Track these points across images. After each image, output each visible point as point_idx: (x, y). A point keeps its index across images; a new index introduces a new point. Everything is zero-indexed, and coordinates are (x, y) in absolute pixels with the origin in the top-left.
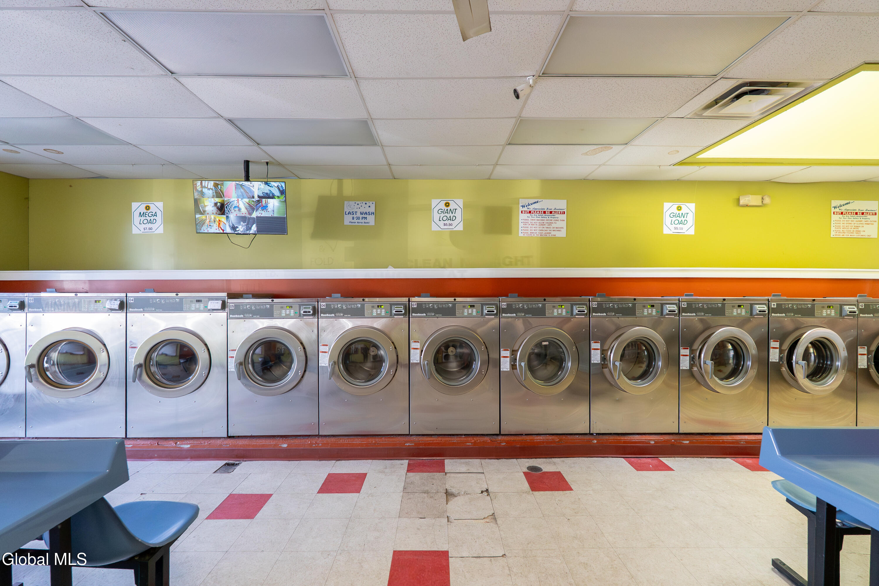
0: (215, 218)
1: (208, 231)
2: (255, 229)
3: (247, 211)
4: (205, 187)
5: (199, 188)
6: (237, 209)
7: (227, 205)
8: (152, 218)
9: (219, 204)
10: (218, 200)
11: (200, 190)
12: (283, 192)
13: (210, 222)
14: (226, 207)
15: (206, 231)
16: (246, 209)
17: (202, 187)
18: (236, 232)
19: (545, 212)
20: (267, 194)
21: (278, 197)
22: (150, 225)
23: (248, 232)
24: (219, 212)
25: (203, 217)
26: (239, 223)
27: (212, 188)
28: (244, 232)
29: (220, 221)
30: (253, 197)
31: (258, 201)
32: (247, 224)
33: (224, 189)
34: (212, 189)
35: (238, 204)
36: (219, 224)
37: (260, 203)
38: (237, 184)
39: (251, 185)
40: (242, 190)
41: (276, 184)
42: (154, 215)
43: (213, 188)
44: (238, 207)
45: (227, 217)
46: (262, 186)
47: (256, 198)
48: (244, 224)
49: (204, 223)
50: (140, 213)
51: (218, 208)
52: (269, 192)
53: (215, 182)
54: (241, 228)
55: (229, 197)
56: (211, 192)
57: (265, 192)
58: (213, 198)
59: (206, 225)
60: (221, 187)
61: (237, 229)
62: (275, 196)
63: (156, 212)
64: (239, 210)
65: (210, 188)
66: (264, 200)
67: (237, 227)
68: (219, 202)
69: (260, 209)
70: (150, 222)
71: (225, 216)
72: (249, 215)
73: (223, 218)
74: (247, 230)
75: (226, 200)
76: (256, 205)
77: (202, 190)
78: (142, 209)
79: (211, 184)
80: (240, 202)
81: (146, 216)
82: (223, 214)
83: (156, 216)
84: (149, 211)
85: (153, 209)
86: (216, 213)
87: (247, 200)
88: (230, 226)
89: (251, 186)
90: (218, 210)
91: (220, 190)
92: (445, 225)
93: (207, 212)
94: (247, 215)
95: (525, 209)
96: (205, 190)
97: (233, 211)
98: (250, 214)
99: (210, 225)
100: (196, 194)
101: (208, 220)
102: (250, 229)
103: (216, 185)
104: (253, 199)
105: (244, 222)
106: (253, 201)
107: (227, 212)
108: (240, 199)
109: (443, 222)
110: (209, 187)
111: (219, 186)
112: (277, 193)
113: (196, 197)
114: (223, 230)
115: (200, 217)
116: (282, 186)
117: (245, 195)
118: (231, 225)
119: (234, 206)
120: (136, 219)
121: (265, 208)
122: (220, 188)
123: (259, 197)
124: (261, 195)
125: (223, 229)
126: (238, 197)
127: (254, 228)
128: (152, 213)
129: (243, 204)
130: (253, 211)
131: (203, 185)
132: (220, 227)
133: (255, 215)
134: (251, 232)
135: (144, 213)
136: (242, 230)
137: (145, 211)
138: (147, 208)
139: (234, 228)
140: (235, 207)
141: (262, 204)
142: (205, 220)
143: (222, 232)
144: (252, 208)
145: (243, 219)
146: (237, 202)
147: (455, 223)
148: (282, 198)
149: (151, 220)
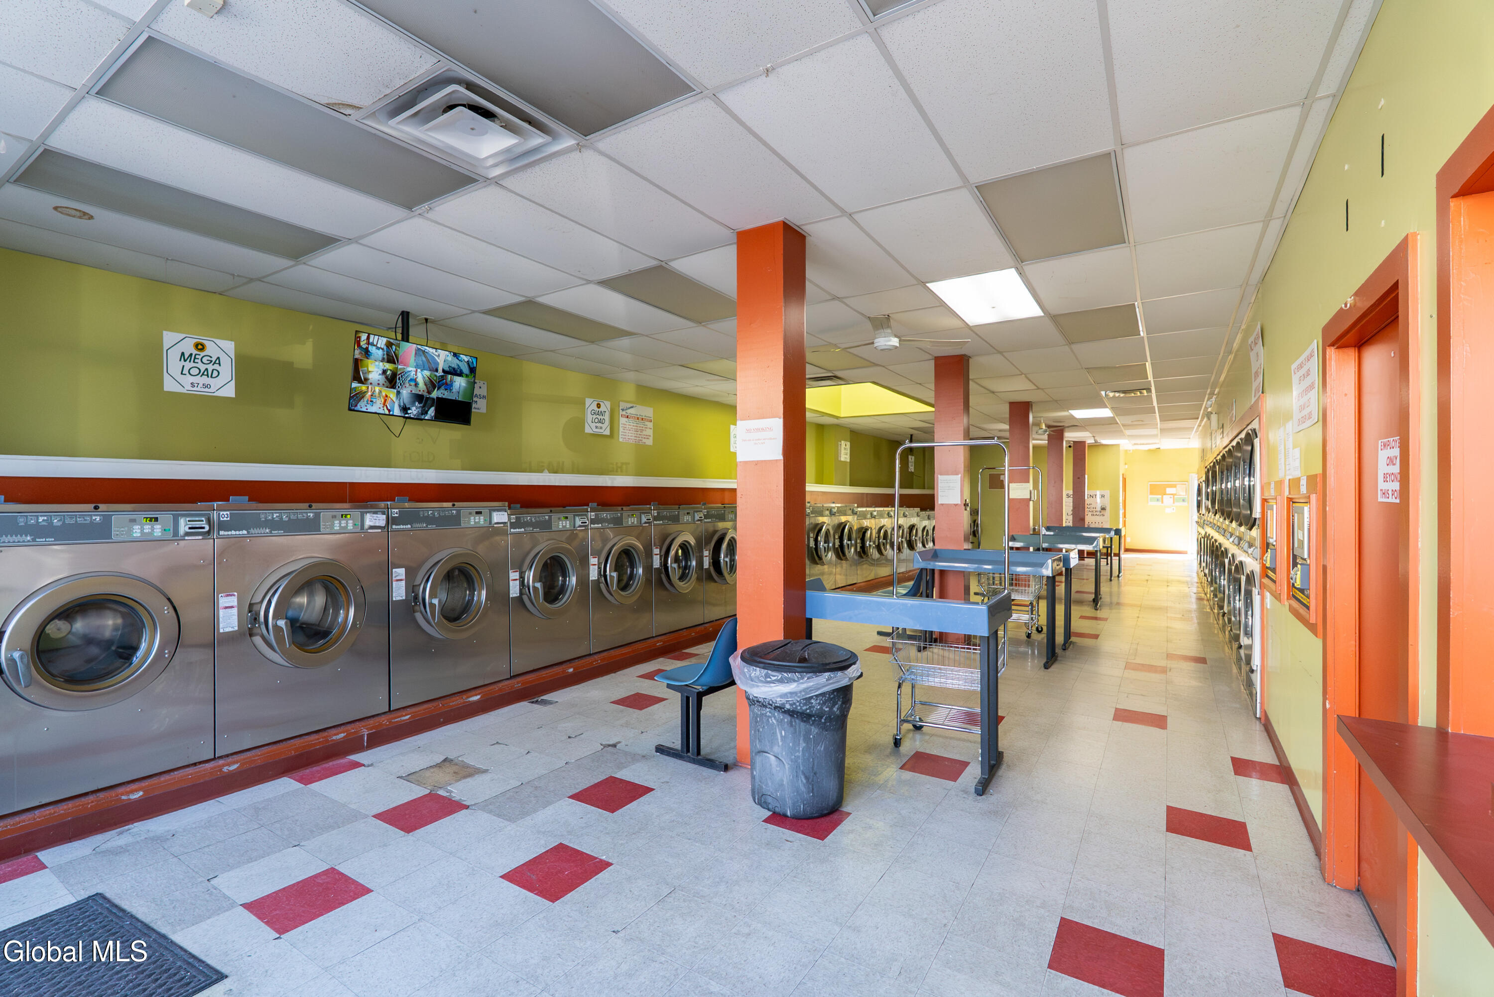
0: (380, 392)
1: (367, 409)
2: (433, 414)
3: (427, 388)
4: (373, 345)
5: (363, 344)
6: (413, 383)
7: (400, 376)
8: (210, 367)
9: (389, 372)
10: (389, 366)
11: (364, 347)
12: (473, 370)
13: (372, 395)
14: (399, 378)
15: (364, 409)
16: (426, 385)
17: (368, 343)
18: (407, 415)
19: (638, 419)
20: (454, 369)
21: (467, 375)
22: (205, 380)
23: (423, 417)
24: (387, 384)
25: (364, 388)
26: (413, 404)
27: (382, 347)
28: (418, 416)
29: (387, 396)
30: (437, 370)
31: (442, 376)
32: (424, 406)
33: (400, 353)
34: (383, 349)
35: (415, 377)
36: (385, 401)
37: (443, 380)
38: (419, 349)
39: (436, 353)
40: (424, 359)
41: (466, 359)
42: (215, 363)
43: (385, 348)
44: (415, 380)
45: (398, 393)
46: (450, 358)
47: (440, 373)
48: (419, 405)
49: (363, 397)
50: (183, 354)
51: (387, 378)
52: (456, 367)
53: (388, 340)
54: (414, 411)
55: (405, 366)
56: (380, 352)
57: (453, 366)
58: (382, 361)
59: (366, 399)
60: (396, 349)
61: (409, 412)
62: (463, 373)
63: (218, 358)
64: (416, 385)
65: (380, 348)
66: (449, 376)
67: (409, 409)
68: (391, 370)
69: (443, 387)
70: (206, 373)
71: (395, 391)
72: (427, 394)
73: (392, 394)
74: (422, 414)
75: (400, 369)
76: (439, 382)
77: (367, 348)
78: (188, 347)
79: (382, 342)
80: (419, 375)
81: (196, 361)
82: (393, 387)
83: (219, 364)
84: (202, 354)
85: (212, 350)
86: (383, 385)
87: (427, 373)
88: (400, 406)
89: (436, 355)
90: (386, 380)
91: (394, 353)
92: (596, 427)
93: (370, 381)
94: (425, 394)
95: (624, 413)
96: (372, 349)
97: (407, 385)
98: (429, 392)
99: (371, 401)
100: (357, 352)
101: (370, 393)
102: (426, 413)
103: (389, 345)
104: (436, 373)
105: (420, 403)
106: (436, 376)
107: (399, 385)
108: (419, 370)
109: (594, 424)
110: (379, 345)
111: (394, 347)
112: (466, 370)
113: (357, 356)
114: (389, 411)
115: (359, 387)
116: (472, 362)
117: (427, 366)
118: (402, 404)
119: (409, 379)
120: (174, 364)
121: (449, 386)
122: (394, 350)
123: (444, 371)
124: (447, 369)
125: (389, 408)
126: (417, 367)
127: (432, 412)
128: (211, 357)
129: (422, 377)
130: (434, 390)
131: (371, 340)
132: (386, 406)
133: (435, 394)
134: (426, 418)
135: (191, 355)
136: (415, 413)
137: (195, 352)
138: (200, 347)
139: (405, 409)
140: (411, 380)
141: (446, 382)
142: (365, 392)
143: (387, 412)
144: (432, 384)
145: (419, 398)
146: (414, 373)
147: (604, 426)
148: (471, 379)
149: (207, 369)
